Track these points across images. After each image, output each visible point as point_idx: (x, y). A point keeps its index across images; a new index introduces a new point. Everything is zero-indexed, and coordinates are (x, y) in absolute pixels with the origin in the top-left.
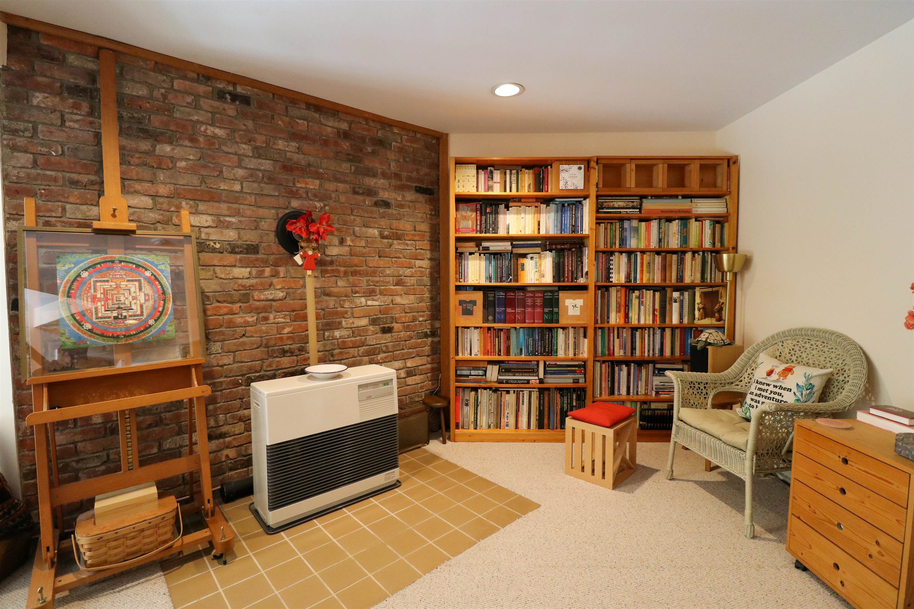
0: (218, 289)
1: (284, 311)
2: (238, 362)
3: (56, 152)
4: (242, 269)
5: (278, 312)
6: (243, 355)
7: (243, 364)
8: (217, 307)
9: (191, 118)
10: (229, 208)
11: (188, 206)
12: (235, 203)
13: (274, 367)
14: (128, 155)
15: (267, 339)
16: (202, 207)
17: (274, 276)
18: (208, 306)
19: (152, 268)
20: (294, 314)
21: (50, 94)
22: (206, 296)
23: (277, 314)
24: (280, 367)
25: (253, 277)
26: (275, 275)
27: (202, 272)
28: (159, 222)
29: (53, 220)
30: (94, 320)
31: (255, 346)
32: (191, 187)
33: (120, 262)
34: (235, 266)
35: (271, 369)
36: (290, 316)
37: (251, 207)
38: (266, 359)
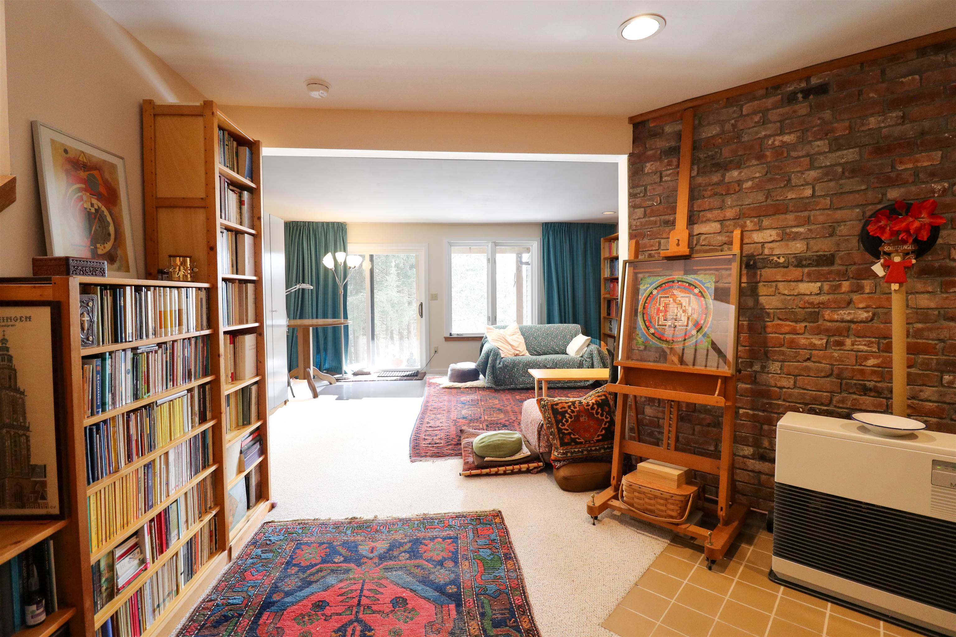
0: (780, 305)
1: (869, 337)
2: (800, 388)
3: (656, 202)
4: (810, 284)
5: (859, 337)
6: (806, 382)
7: (806, 391)
8: (778, 324)
9: (759, 135)
10: (797, 217)
11: (752, 224)
12: (805, 211)
13: (849, 404)
14: (703, 190)
15: (839, 368)
16: (766, 222)
17: (855, 292)
18: (769, 324)
19: (700, 286)
20: (885, 342)
21: (654, 161)
22: (766, 312)
23: (857, 339)
24: (858, 408)
25: (825, 293)
26: (859, 289)
27: (764, 288)
28: (725, 243)
29: (653, 252)
30: (657, 327)
31: (823, 374)
32: (755, 205)
33: (678, 281)
34: (802, 281)
35: (845, 406)
36: (878, 344)
37: (826, 211)
38: (837, 393)
